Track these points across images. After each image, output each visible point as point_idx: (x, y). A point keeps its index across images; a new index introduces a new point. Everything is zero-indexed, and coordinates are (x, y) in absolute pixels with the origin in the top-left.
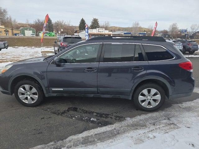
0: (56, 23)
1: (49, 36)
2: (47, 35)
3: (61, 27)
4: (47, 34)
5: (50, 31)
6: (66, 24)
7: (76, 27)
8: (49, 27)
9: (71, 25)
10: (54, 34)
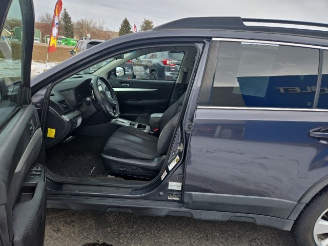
0: (79, 23)
1: (66, 44)
2: (61, 43)
3: (88, 30)
4: (61, 41)
5: (67, 35)
6: (96, 26)
7: (113, 33)
8: (66, 29)
9: (105, 30)
10: (75, 42)
